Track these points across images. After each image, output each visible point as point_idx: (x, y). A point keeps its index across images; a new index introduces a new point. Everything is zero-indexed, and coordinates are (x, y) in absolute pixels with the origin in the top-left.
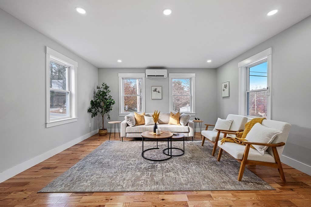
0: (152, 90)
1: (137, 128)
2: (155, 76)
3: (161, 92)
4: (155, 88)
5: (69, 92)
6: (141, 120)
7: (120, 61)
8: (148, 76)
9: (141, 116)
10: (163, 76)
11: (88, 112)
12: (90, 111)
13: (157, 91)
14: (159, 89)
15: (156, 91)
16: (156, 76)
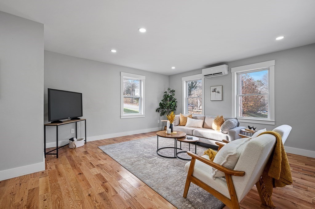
0: (211, 91)
1: (177, 128)
2: (212, 74)
3: (221, 92)
4: (214, 88)
5: (140, 97)
6: (184, 121)
7: (173, 68)
8: (205, 76)
9: (184, 118)
10: (222, 73)
11: (156, 111)
12: (157, 110)
13: (217, 91)
14: (219, 89)
15: (215, 91)
16: (214, 74)
